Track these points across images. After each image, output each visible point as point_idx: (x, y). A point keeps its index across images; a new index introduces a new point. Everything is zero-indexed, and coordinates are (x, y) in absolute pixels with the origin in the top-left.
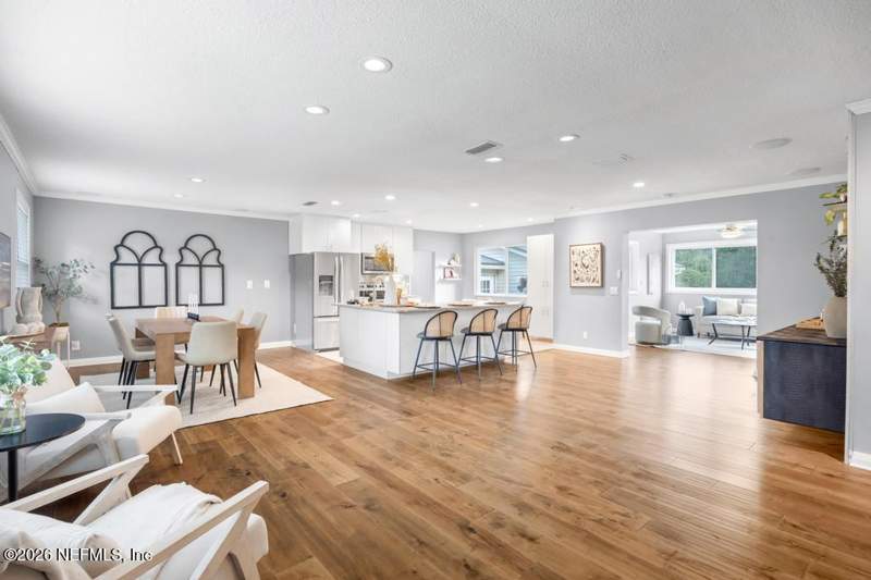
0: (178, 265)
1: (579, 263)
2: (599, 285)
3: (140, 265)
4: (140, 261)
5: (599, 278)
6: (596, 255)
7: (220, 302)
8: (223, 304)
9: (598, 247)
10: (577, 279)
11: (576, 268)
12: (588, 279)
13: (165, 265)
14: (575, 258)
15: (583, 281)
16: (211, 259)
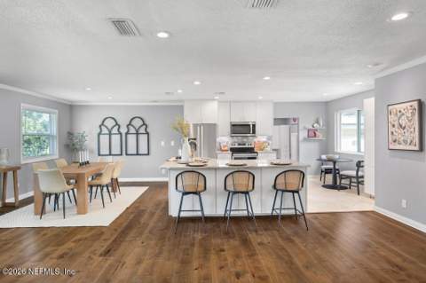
0: (127, 134)
1: (396, 124)
2: (417, 148)
3: (110, 134)
4: (110, 132)
5: (417, 140)
6: (413, 114)
7: (146, 152)
8: (148, 154)
9: (415, 104)
10: (395, 141)
11: (393, 130)
12: (405, 142)
13: (121, 134)
14: (392, 118)
15: (399, 144)
16: (142, 130)
